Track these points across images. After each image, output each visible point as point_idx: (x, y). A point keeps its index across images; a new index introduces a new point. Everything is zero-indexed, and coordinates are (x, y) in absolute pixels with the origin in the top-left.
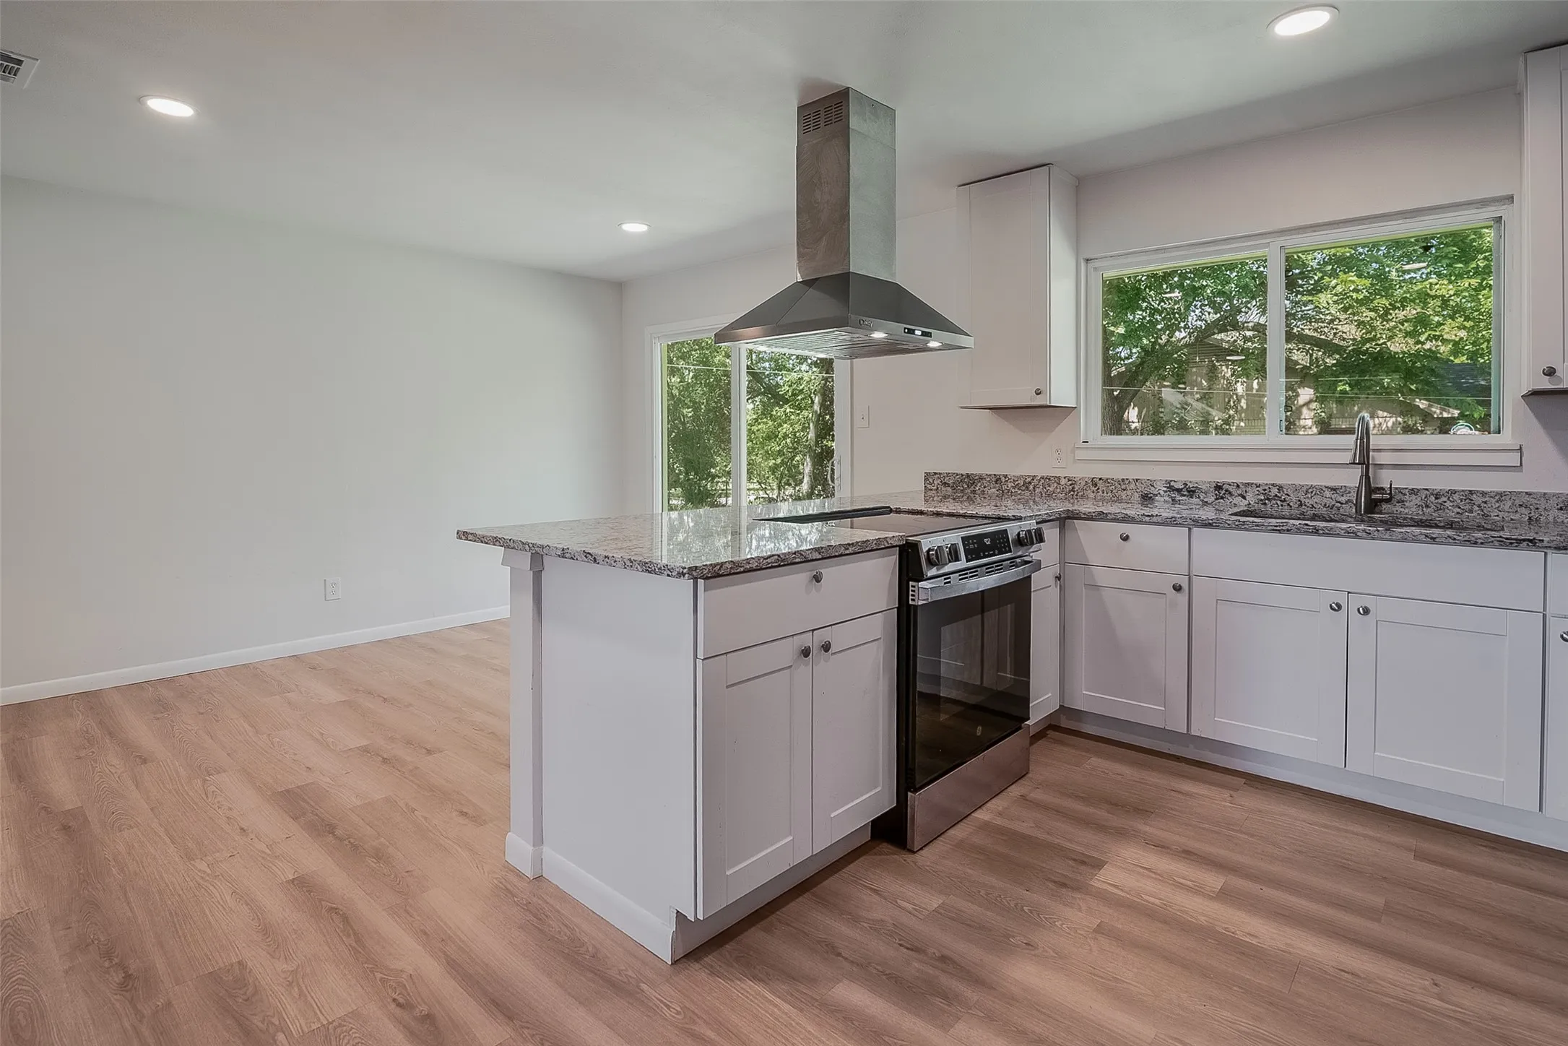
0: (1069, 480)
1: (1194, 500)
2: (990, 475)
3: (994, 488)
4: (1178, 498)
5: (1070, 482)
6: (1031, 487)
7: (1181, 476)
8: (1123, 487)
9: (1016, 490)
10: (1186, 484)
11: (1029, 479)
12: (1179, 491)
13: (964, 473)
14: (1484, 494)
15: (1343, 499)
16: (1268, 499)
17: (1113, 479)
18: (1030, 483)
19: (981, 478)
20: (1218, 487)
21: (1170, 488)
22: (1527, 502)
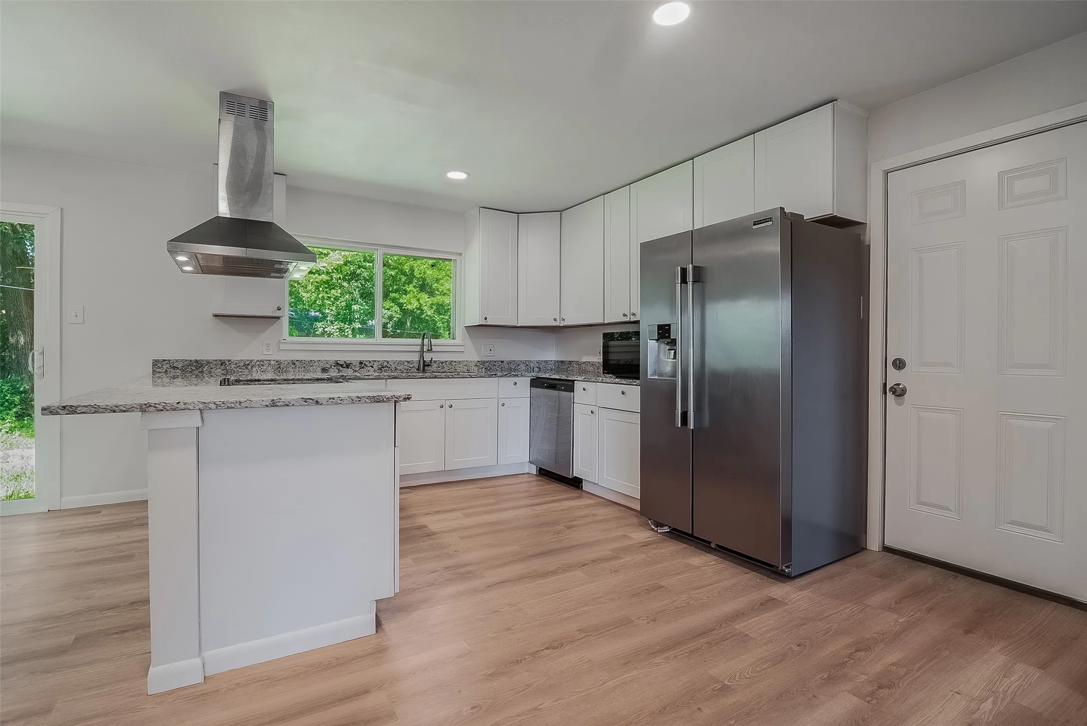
0: (277, 362)
2: (216, 360)
3: (220, 368)
4: (341, 369)
5: (278, 363)
6: (249, 367)
7: (342, 358)
8: (311, 365)
9: (238, 369)
10: (345, 362)
11: (248, 362)
12: (342, 365)
13: (193, 359)
15: (412, 366)
16: (383, 367)
17: (305, 361)
18: (249, 364)
19: (208, 362)
20: (361, 363)
21: (337, 364)
22: (466, 364)
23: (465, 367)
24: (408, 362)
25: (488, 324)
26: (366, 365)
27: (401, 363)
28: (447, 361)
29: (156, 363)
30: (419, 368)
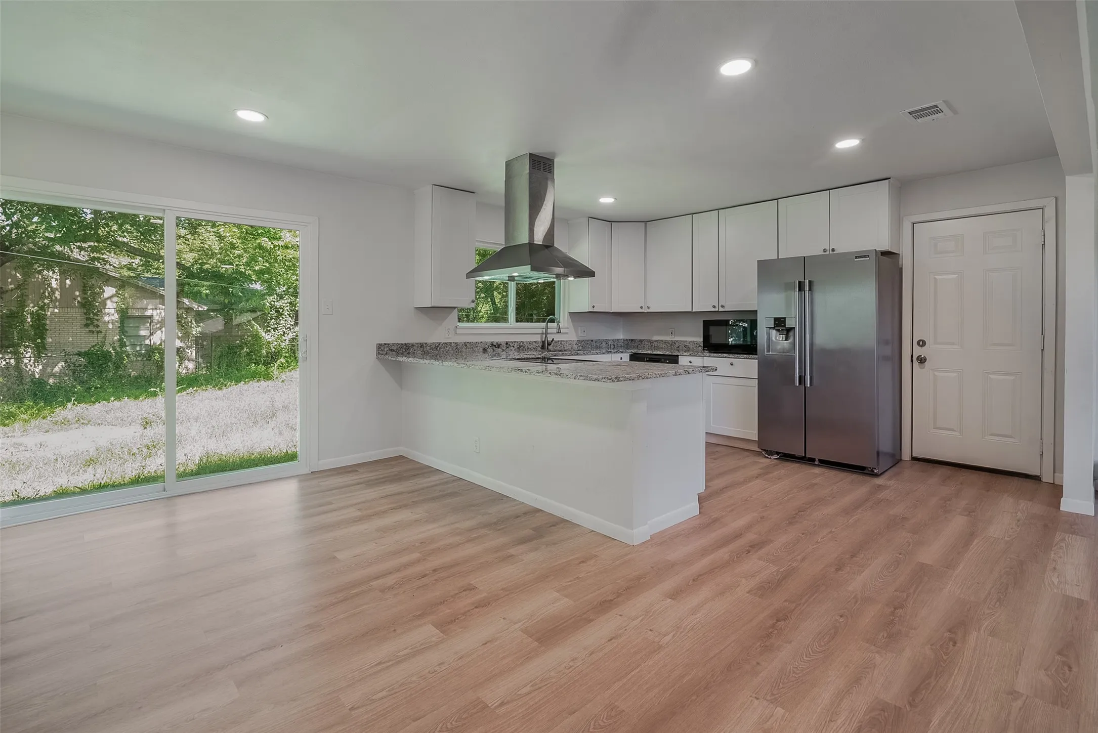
1: (500, 349)
2: (418, 343)
3: (420, 350)
4: (495, 349)
5: (456, 345)
6: (438, 349)
7: (494, 340)
8: (476, 346)
9: (431, 350)
10: (496, 343)
11: (437, 345)
12: (495, 346)
13: (403, 342)
14: (564, 341)
15: (537, 345)
17: (472, 343)
18: (438, 346)
19: (413, 345)
20: (507, 343)
21: (492, 345)
22: (571, 343)
23: (570, 346)
24: (535, 342)
26: (510, 346)
27: (530, 343)
28: (559, 341)
29: (380, 347)
30: (543, 347)
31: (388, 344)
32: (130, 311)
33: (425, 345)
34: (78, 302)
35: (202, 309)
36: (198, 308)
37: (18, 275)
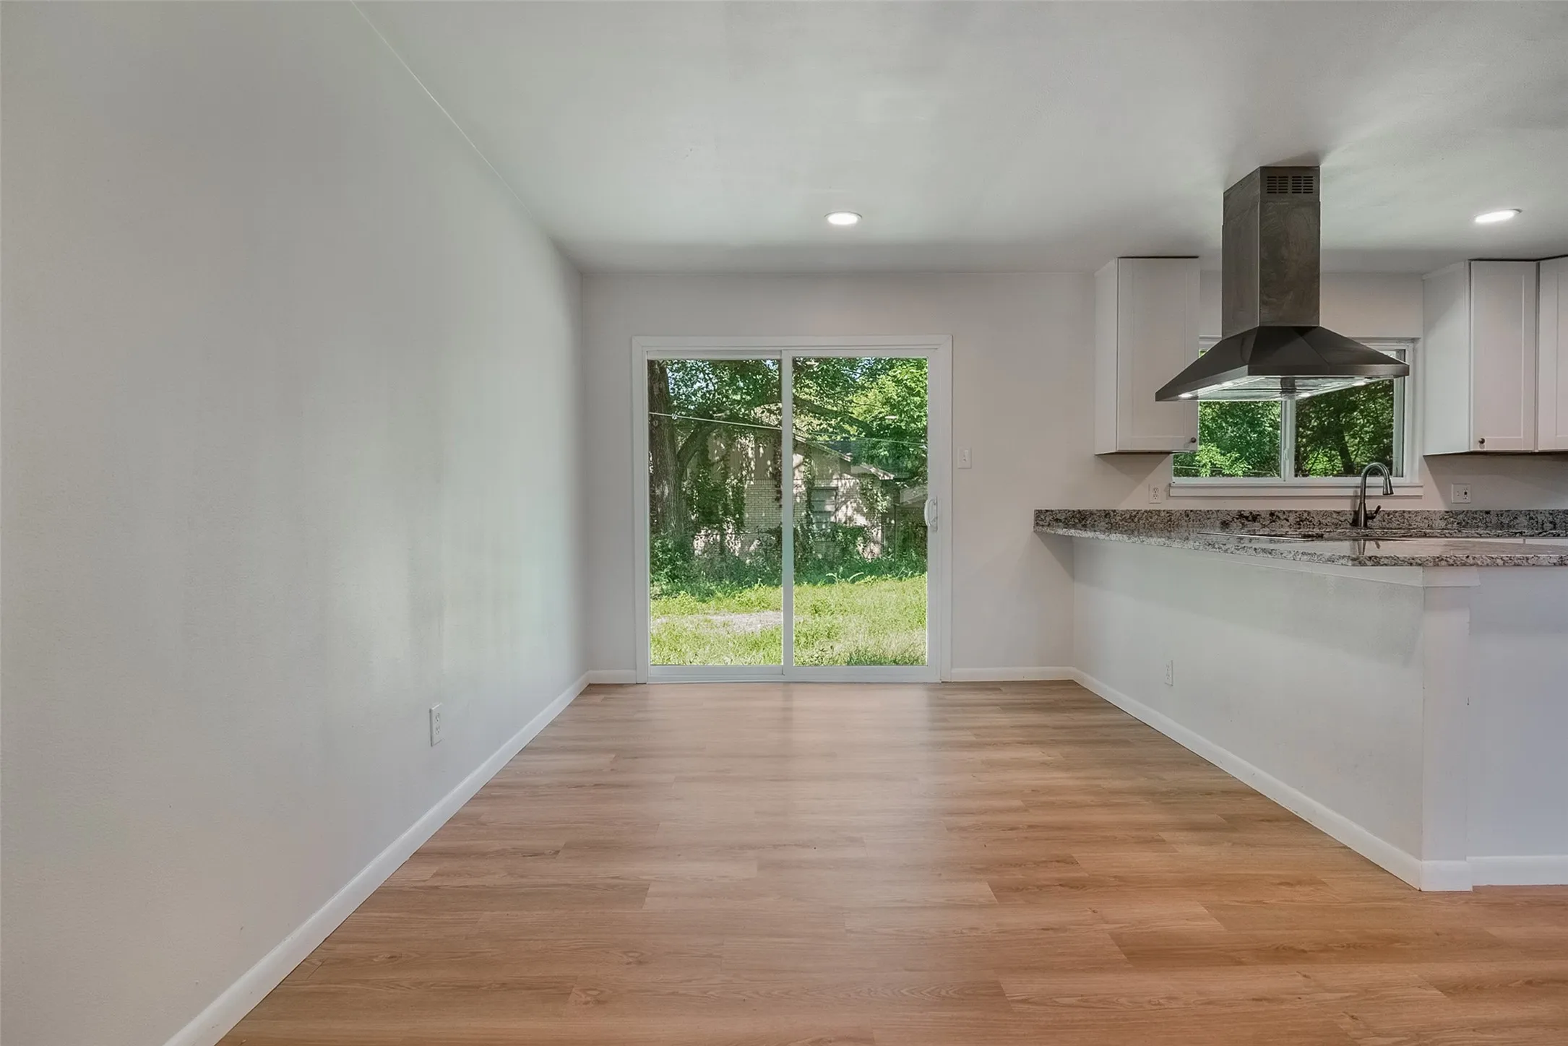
0: (1168, 513)
1: (1256, 524)
2: (1101, 511)
3: (1104, 520)
4: (1246, 522)
5: (1168, 515)
6: (1136, 520)
7: (1248, 507)
8: (1208, 516)
9: (1123, 522)
10: (1251, 513)
11: (1134, 513)
12: (1247, 518)
13: (1078, 508)
14: (1409, 512)
15: (1343, 519)
16: (1302, 521)
17: (1200, 511)
18: (1135, 516)
19: (1092, 513)
20: (1272, 514)
21: (1241, 515)
22: (1428, 516)
23: (1426, 521)
24: (1338, 513)
25: (1485, 450)
26: (1279, 518)
27: (1326, 514)
28: (1397, 512)
29: (1040, 515)
30: (1355, 523)
31: (1052, 511)
32: (816, 482)
33: (1112, 514)
34: (770, 473)
35: (888, 478)
36: (884, 477)
37: (722, 445)
